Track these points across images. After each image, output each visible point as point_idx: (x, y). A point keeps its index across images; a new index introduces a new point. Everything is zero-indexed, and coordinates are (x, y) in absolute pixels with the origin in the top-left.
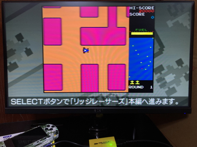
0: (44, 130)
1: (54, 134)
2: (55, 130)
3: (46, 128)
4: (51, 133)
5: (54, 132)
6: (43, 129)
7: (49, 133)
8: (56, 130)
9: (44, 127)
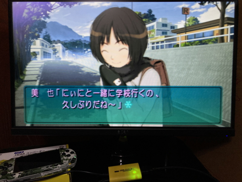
0: (61, 155)
1: (69, 162)
2: (72, 158)
3: (64, 153)
4: (66, 160)
5: (70, 159)
6: (60, 153)
7: (64, 159)
8: (74, 158)
9: (63, 152)
